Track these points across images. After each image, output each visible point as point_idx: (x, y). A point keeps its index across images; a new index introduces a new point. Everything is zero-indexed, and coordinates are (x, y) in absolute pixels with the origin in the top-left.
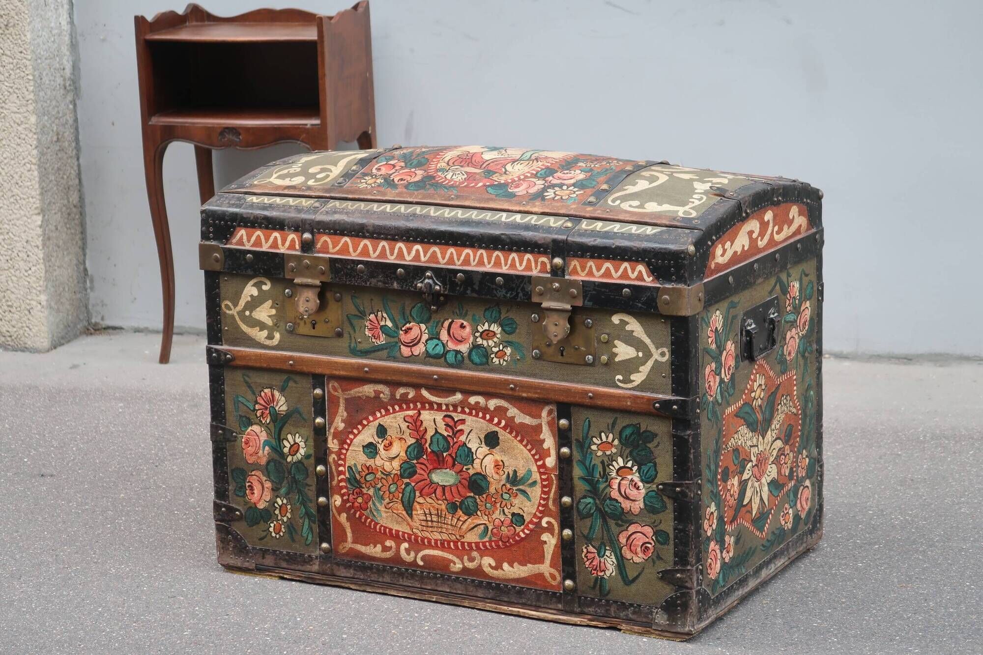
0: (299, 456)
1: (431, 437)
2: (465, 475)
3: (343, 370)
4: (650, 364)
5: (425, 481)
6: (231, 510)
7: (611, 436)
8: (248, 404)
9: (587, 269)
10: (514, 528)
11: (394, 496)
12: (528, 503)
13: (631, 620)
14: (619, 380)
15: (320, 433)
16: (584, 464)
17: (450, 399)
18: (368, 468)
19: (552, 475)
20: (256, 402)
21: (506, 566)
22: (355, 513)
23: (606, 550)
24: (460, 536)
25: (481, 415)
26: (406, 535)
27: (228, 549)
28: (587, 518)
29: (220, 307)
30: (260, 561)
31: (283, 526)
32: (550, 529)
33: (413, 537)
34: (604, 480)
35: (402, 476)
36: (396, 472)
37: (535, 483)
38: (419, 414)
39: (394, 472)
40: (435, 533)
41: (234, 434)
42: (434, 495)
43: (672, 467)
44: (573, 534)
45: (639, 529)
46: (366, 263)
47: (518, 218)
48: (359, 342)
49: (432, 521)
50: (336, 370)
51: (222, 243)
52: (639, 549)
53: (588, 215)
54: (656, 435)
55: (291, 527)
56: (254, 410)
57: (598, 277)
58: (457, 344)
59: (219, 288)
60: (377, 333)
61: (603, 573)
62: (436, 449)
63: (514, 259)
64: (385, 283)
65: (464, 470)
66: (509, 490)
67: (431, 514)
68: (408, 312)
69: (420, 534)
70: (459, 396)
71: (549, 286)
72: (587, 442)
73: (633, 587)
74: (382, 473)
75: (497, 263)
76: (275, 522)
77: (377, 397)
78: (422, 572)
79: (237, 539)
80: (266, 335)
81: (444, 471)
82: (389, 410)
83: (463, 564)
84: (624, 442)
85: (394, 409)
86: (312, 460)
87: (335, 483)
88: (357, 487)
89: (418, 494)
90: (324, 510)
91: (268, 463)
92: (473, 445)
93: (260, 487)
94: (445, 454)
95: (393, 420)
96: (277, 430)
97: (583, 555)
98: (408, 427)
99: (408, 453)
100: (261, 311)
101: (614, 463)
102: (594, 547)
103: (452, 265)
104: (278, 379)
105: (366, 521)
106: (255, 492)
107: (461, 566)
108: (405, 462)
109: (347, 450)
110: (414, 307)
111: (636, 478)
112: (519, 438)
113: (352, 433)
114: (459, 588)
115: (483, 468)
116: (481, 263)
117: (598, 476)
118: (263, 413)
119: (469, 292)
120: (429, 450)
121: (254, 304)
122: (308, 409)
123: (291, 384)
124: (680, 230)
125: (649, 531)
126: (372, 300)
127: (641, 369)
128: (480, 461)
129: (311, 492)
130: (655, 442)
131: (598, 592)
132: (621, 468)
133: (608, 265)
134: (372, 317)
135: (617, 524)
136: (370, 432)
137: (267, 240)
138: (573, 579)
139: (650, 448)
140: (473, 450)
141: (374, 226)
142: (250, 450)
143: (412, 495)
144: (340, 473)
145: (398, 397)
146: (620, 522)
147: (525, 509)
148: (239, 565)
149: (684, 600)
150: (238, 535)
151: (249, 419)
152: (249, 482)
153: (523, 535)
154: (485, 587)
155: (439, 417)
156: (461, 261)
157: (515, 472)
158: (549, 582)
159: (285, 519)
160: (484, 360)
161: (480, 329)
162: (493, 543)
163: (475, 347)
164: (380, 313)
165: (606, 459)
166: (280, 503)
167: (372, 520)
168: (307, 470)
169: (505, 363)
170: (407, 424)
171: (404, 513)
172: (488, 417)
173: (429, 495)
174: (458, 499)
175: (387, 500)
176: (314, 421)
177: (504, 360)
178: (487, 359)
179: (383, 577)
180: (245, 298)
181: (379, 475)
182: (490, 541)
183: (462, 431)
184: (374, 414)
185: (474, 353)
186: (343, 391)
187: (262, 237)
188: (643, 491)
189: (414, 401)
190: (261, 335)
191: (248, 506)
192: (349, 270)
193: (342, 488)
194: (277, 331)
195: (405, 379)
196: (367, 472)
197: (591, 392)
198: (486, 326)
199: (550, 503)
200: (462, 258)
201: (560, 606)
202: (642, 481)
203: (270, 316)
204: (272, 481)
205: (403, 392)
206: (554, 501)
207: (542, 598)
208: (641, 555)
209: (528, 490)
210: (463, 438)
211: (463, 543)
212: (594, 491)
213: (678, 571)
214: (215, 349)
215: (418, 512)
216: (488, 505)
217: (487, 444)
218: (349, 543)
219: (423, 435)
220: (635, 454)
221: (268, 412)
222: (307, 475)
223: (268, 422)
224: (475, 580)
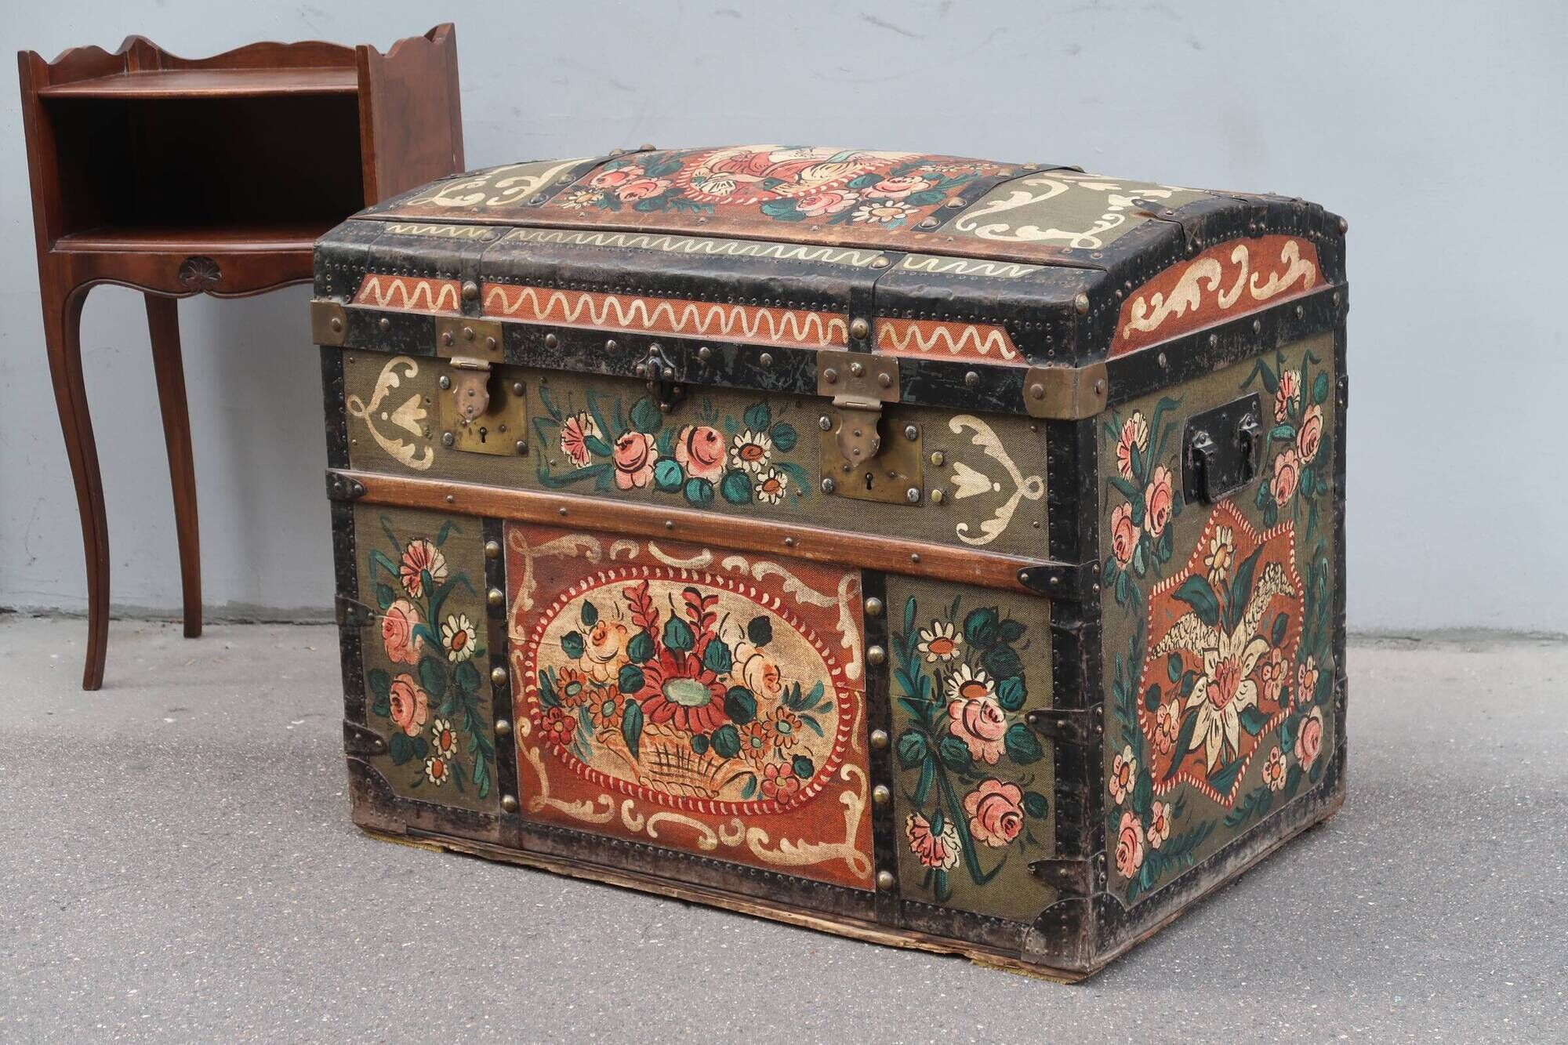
0: (466, 652)
1: (666, 625)
2: (718, 692)
3: (528, 511)
4: (1013, 503)
5: (658, 699)
6: (369, 737)
7: (950, 628)
8: (390, 566)
9: (908, 339)
10: (796, 779)
11: (610, 721)
12: (819, 740)
13: (986, 943)
14: (961, 531)
15: (497, 613)
16: (907, 675)
17: (693, 560)
18: (570, 674)
19: (856, 693)
20: (402, 563)
21: (785, 843)
22: (552, 748)
23: (944, 823)
24: (713, 792)
25: (742, 588)
26: (630, 787)
27: (367, 800)
28: (912, 767)
29: (343, 404)
30: (414, 821)
31: (445, 766)
32: (853, 784)
33: (640, 790)
34: (940, 703)
35: (621, 689)
36: (613, 682)
37: (829, 705)
38: (647, 585)
39: (610, 681)
40: (673, 785)
41: (370, 614)
42: (671, 722)
43: (1050, 684)
44: (891, 793)
45: (998, 789)
46: (559, 331)
47: (801, 253)
48: (554, 465)
49: (668, 765)
50: (517, 510)
51: (345, 300)
52: (998, 824)
53: (915, 247)
54: (1024, 628)
55: (459, 770)
56: (399, 576)
57: (925, 351)
58: (702, 469)
59: (342, 374)
60: (579, 449)
61: (939, 863)
62: (673, 644)
63: (789, 322)
64: (587, 364)
65: (717, 680)
66: (787, 718)
67: (667, 754)
68: (626, 416)
69: (651, 787)
70: (707, 556)
71: (845, 367)
72: (913, 636)
73: (990, 888)
74: (592, 683)
75: (763, 329)
76: (434, 759)
77: (581, 557)
78: (656, 849)
79: (378, 784)
80: (412, 453)
81: (687, 681)
82: (600, 578)
83: (718, 838)
84: (973, 639)
85: (607, 577)
86: (486, 660)
87: (520, 697)
88: (554, 706)
89: (646, 719)
90: (506, 742)
91: (421, 662)
92: (731, 640)
93: (410, 700)
94: (687, 654)
95: (607, 596)
96: (433, 608)
97: (908, 831)
98: (630, 606)
99: (631, 650)
100: (405, 413)
101: (956, 675)
102: (924, 817)
103: (692, 332)
104: (431, 525)
105: (568, 762)
106: (404, 709)
107: (715, 842)
108: (626, 666)
109: (538, 643)
110: (634, 406)
111: (992, 701)
112: (803, 629)
113: (545, 615)
114: (714, 878)
115: (747, 678)
116: (737, 329)
117: (930, 696)
118: (411, 580)
119: (718, 378)
120: (663, 646)
121: (394, 400)
122: (477, 574)
123: (452, 533)
124: (1067, 270)
125: (1013, 792)
126: (570, 393)
127: (999, 512)
128: (742, 666)
129: (485, 710)
130: (1023, 641)
131: (932, 894)
132: (967, 684)
133: (941, 330)
134: (571, 421)
135: (961, 780)
136: (572, 614)
138: (893, 870)
139: (1014, 651)
140: (732, 648)
141: (571, 269)
142: (395, 640)
143: (638, 720)
144: (529, 681)
145: (613, 557)
146: (966, 777)
147: (814, 750)
148: (383, 826)
149: (1072, 913)
150: (381, 778)
151: (391, 589)
152: (394, 692)
153: (811, 794)
154: (754, 879)
155: (677, 590)
156: (705, 327)
157: (797, 686)
158: (853, 874)
159: (448, 754)
160: (746, 495)
161: (739, 444)
162: (764, 806)
163: (732, 473)
164: (583, 416)
165: (942, 668)
166: (440, 728)
167: (578, 761)
168: (478, 674)
169: (778, 500)
170: (629, 602)
171: (626, 749)
172: (753, 592)
173: (664, 721)
174: (709, 730)
175: (600, 729)
176: (487, 595)
177: (777, 496)
178: (751, 494)
179: (597, 855)
180: (380, 393)
181: (587, 686)
182: (760, 802)
183: (712, 614)
184: (577, 585)
185: (729, 483)
186: (530, 545)
187: (404, 290)
188: (1004, 725)
189: (638, 563)
190: (405, 453)
191: (393, 732)
192: (533, 342)
193: (531, 706)
194: (430, 446)
195: (622, 527)
196: (568, 680)
197: (915, 551)
198: (748, 439)
199: (854, 739)
200: (708, 321)
201: (872, 915)
202: (1002, 706)
203: (417, 421)
204: (427, 693)
205: (620, 548)
206: (860, 736)
207: (844, 899)
208: (1001, 833)
209: (818, 717)
210: (714, 627)
211: (717, 804)
212: (924, 722)
213: (1061, 864)
214: (338, 475)
215: (648, 749)
216: (756, 741)
217: (752, 639)
218: (545, 798)
219: (653, 621)
220: (989, 660)
221: (419, 579)
222: (479, 684)
223: (419, 595)
224: (737, 866)
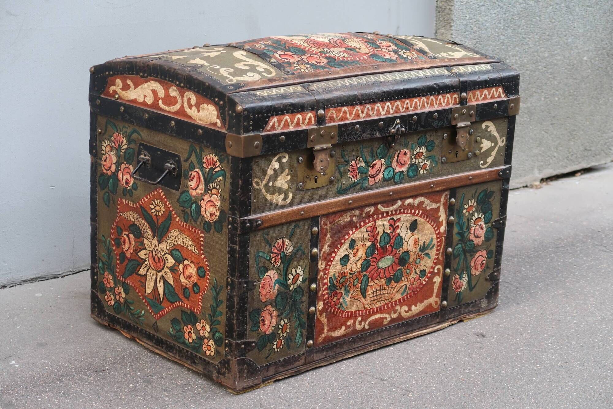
0: (298, 283)
1: (381, 237)
2: (397, 256)
3: (336, 207)
4: (496, 149)
5: (375, 269)
6: (248, 344)
7: (473, 201)
8: (266, 256)
9: (477, 97)
10: (421, 280)
11: (356, 287)
12: (429, 261)
13: (471, 311)
14: (482, 164)
15: (314, 260)
16: (460, 224)
17: (394, 206)
18: (342, 274)
19: (443, 237)
20: (272, 252)
21: (413, 307)
22: (331, 310)
23: (464, 274)
24: (391, 299)
25: (409, 211)
26: (360, 312)
28: (457, 258)
29: (251, 184)
30: (266, 374)
31: (283, 341)
32: (439, 273)
33: (364, 311)
34: (468, 230)
35: (362, 271)
37: (434, 246)
38: (375, 223)
39: (358, 270)
40: (377, 303)
41: (254, 283)
42: (379, 277)
43: (499, 209)
44: (450, 270)
45: (481, 254)
46: (361, 123)
48: (344, 184)
49: (377, 295)
50: (331, 209)
51: (260, 131)
52: (479, 266)
54: (494, 192)
55: (289, 339)
56: (270, 259)
57: (482, 100)
58: (401, 167)
59: (251, 169)
60: (355, 173)
61: (461, 289)
62: (382, 244)
63: (440, 99)
65: (397, 252)
66: (420, 256)
67: (376, 291)
68: (374, 153)
69: (368, 308)
70: (399, 203)
71: (460, 112)
72: (461, 209)
73: (474, 291)
74: (350, 274)
75: (432, 104)
76: (278, 340)
77: (351, 220)
78: (366, 334)
80: (283, 198)
81: (386, 257)
82: (358, 227)
83: (391, 317)
84: (479, 202)
85: (361, 225)
86: (307, 283)
87: (320, 293)
88: (334, 291)
89: (370, 280)
90: (312, 317)
91: (276, 296)
92: (403, 234)
93: (269, 317)
94: (388, 246)
95: (360, 233)
96: (285, 268)
97: (453, 282)
98: (368, 235)
99: (367, 253)
100: (280, 180)
101: (473, 217)
102: (458, 275)
103: (408, 111)
104: (287, 229)
105: (337, 312)
106: (266, 323)
107: (390, 319)
108: (365, 260)
109: (330, 266)
110: (378, 149)
111: (483, 223)
112: (428, 220)
113: (334, 252)
114: (387, 334)
115: (408, 247)
116: (423, 106)
117: (465, 228)
118: (276, 259)
119: (419, 128)
120: (379, 246)
121: (276, 175)
122: (306, 245)
123: (297, 230)
125: (485, 253)
126: (354, 150)
127: (492, 153)
128: (407, 243)
129: (304, 306)
130: (493, 197)
132: (476, 219)
133: (486, 91)
134: (353, 162)
135: (470, 255)
136: (345, 247)
137: (292, 122)
138: (446, 299)
139: (490, 202)
140: (403, 237)
141: (362, 95)
142: (265, 291)
143: (367, 282)
144: (325, 284)
145: (364, 216)
146: (472, 254)
147: (427, 265)
148: (251, 384)
150: (251, 361)
151: (266, 267)
152: (261, 317)
153: (424, 283)
154: (401, 327)
155: (387, 221)
156: (413, 108)
157: (425, 243)
158: (434, 308)
159: (285, 335)
161: (415, 153)
162: (408, 295)
163: (412, 165)
164: (358, 158)
165: (470, 217)
166: (282, 324)
167: (341, 311)
168: (303, 291)
169: (426, 172)
170: (368, 233)
171: (361, 297)
172: (413, 211)
173: (376, 278)
174: (392, 274)
175: (352, 292)
176: (311, 252)
177: (426, 170)
178: (417, 172)
180: (270, 172)
181: (348, 276)
182: (406, 296)
183: (398, 226)
184: (348, 233)
185: (410, 170)
186: (329, 223)
187: (289, 121)
188: (484, 230)
189: (373, 215)
190: (278, 199)
191: (260, 336)
192: (350, 130)
193: (325, 295)
194: (291, 192)
195: (369, 202)
196: (341, 277)
197: (470, 175)
198: (418, 150)
199: (441, 255)
200: (414, 105)
201: (438, 320)
202: (485, 223)
203: (286, 182)
204: (278, 310)
205: (367, 211)
206: (442, 253)
207: (430, 319)
208: (480, 269)
209: (430, 252)
210: (398, 231)
211: (392, 303)
212: (462, 239)
213: (495, 272)
214: (249, 220)
215: (370, 292)
216: (408, 271)
217: (411, 230)
218: (325, 333)
219: (376, 237)
220: (483, 208)
221: (279, 257)
222: (303, 295)
223: (279, 265)
224: (395, 325)
